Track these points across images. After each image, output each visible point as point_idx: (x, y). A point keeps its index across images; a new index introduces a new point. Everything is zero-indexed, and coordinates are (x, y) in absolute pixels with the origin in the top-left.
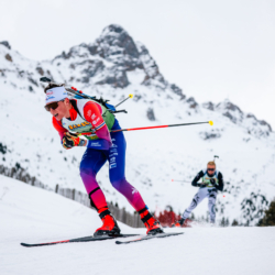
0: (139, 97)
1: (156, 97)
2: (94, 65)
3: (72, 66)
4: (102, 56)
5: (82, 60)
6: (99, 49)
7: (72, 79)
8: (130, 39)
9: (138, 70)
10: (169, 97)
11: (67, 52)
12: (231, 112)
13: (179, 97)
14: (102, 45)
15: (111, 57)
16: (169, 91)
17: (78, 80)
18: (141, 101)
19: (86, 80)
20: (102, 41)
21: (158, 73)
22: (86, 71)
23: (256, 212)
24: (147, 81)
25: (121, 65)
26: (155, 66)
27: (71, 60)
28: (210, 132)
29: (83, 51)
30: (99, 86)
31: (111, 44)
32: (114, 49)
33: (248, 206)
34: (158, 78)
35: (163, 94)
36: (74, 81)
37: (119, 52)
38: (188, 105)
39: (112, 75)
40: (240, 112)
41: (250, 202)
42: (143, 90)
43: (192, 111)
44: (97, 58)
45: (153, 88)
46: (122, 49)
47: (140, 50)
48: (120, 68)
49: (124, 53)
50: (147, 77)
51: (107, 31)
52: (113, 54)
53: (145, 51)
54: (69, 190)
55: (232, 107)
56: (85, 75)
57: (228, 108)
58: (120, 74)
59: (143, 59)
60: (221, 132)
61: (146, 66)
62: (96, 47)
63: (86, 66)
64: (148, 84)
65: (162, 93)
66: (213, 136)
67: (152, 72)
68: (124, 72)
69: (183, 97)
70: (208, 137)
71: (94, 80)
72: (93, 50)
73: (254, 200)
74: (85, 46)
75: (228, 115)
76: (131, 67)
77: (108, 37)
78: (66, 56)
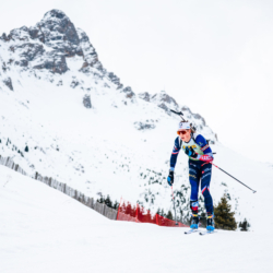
0: (77, 84)
1: (93, 85)
2: (33, 49)
3: (12, 49)
4: (42, 40)
5: (22, 43)
6: (40, 33)
7: (11, 61)
8: (72, 25)
9: (77, 56)
10: (106, 85)
11: (8, 34)
12: (166, 104)
13: (116, 86)
14: (43, 29)
15: (51, 42)
16: (106, 80)
17: (17, 63)
18: (78, 87)
19: (25, 64)
20: (43, 25)
21: (97, 60)
22: (25, 54)
23: (185, 205)
24: (85, 68)
25: (61, 50)
26: (94, 53)
27: (11, 43)
28: (144, 123)
29: (24, 34)
30: (37, 70)
31: (51, 29)
32: (54, 34)
33: (178, 198)
34: (96, 65)
35: (101, 82)
36: (13, 64)
37: (59, 38)
38: (124, 94)
39: (51, 60)
40: (176, 104)
41: (180, 194)
42: (81, 77)
43: (128, 100)
44: (37, 42)
45: (92, 75)
46: (62, 35)
47: (80, 37)
48: (60, 53)
49: (65, 39)
50: (86, 64)
51: (49, 15)
52: (53, 39)
53: (86, 38)
54: (46, 178)
55: (168, 99)
56: (24, 58)
57: (164, 100)
58: (59, 59)
59: (83, 45)
60: (155, 123)
61: (85, 53)
62: (36, 31)
63: (25, 50)
64: (87, 71)
65: (99, 81)
66: (148, 126)
67: (90, 59)
68: (63, 58)
69: (120, 86)
70: (142, 128)
71: (33, 63)
72: (33, 34)
73: (184, 192)
74: (26, 29)
75: (163, 107)
76: (70, 53)
77: (50, 22)
78: (6, 38)
